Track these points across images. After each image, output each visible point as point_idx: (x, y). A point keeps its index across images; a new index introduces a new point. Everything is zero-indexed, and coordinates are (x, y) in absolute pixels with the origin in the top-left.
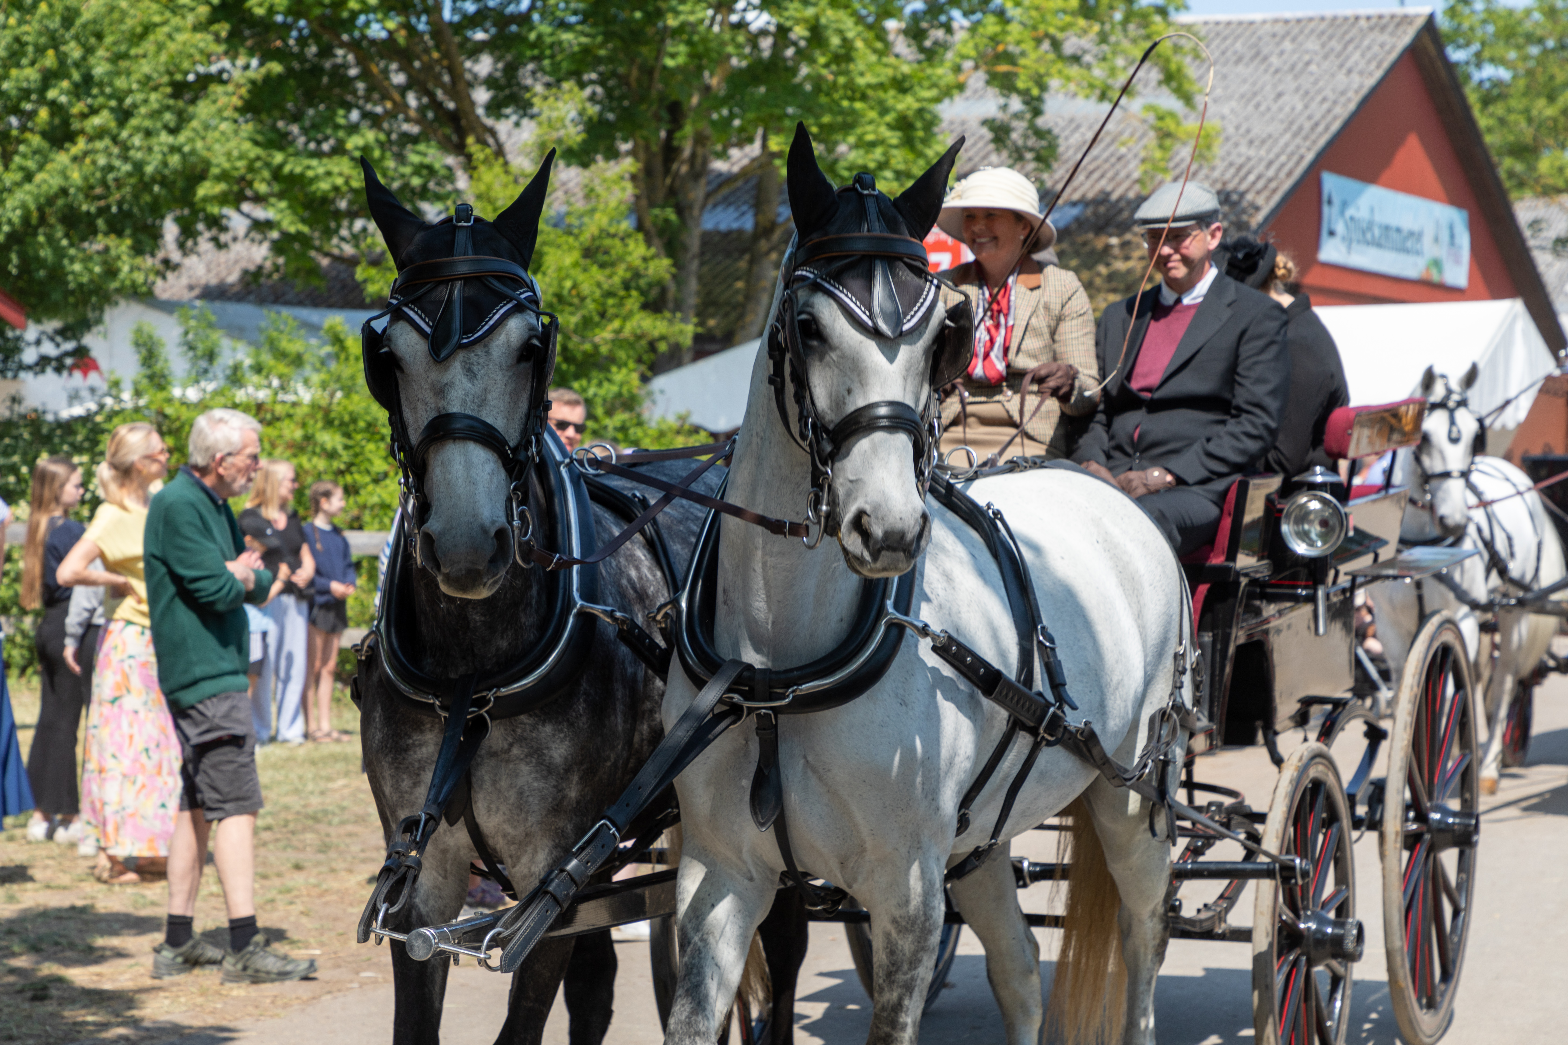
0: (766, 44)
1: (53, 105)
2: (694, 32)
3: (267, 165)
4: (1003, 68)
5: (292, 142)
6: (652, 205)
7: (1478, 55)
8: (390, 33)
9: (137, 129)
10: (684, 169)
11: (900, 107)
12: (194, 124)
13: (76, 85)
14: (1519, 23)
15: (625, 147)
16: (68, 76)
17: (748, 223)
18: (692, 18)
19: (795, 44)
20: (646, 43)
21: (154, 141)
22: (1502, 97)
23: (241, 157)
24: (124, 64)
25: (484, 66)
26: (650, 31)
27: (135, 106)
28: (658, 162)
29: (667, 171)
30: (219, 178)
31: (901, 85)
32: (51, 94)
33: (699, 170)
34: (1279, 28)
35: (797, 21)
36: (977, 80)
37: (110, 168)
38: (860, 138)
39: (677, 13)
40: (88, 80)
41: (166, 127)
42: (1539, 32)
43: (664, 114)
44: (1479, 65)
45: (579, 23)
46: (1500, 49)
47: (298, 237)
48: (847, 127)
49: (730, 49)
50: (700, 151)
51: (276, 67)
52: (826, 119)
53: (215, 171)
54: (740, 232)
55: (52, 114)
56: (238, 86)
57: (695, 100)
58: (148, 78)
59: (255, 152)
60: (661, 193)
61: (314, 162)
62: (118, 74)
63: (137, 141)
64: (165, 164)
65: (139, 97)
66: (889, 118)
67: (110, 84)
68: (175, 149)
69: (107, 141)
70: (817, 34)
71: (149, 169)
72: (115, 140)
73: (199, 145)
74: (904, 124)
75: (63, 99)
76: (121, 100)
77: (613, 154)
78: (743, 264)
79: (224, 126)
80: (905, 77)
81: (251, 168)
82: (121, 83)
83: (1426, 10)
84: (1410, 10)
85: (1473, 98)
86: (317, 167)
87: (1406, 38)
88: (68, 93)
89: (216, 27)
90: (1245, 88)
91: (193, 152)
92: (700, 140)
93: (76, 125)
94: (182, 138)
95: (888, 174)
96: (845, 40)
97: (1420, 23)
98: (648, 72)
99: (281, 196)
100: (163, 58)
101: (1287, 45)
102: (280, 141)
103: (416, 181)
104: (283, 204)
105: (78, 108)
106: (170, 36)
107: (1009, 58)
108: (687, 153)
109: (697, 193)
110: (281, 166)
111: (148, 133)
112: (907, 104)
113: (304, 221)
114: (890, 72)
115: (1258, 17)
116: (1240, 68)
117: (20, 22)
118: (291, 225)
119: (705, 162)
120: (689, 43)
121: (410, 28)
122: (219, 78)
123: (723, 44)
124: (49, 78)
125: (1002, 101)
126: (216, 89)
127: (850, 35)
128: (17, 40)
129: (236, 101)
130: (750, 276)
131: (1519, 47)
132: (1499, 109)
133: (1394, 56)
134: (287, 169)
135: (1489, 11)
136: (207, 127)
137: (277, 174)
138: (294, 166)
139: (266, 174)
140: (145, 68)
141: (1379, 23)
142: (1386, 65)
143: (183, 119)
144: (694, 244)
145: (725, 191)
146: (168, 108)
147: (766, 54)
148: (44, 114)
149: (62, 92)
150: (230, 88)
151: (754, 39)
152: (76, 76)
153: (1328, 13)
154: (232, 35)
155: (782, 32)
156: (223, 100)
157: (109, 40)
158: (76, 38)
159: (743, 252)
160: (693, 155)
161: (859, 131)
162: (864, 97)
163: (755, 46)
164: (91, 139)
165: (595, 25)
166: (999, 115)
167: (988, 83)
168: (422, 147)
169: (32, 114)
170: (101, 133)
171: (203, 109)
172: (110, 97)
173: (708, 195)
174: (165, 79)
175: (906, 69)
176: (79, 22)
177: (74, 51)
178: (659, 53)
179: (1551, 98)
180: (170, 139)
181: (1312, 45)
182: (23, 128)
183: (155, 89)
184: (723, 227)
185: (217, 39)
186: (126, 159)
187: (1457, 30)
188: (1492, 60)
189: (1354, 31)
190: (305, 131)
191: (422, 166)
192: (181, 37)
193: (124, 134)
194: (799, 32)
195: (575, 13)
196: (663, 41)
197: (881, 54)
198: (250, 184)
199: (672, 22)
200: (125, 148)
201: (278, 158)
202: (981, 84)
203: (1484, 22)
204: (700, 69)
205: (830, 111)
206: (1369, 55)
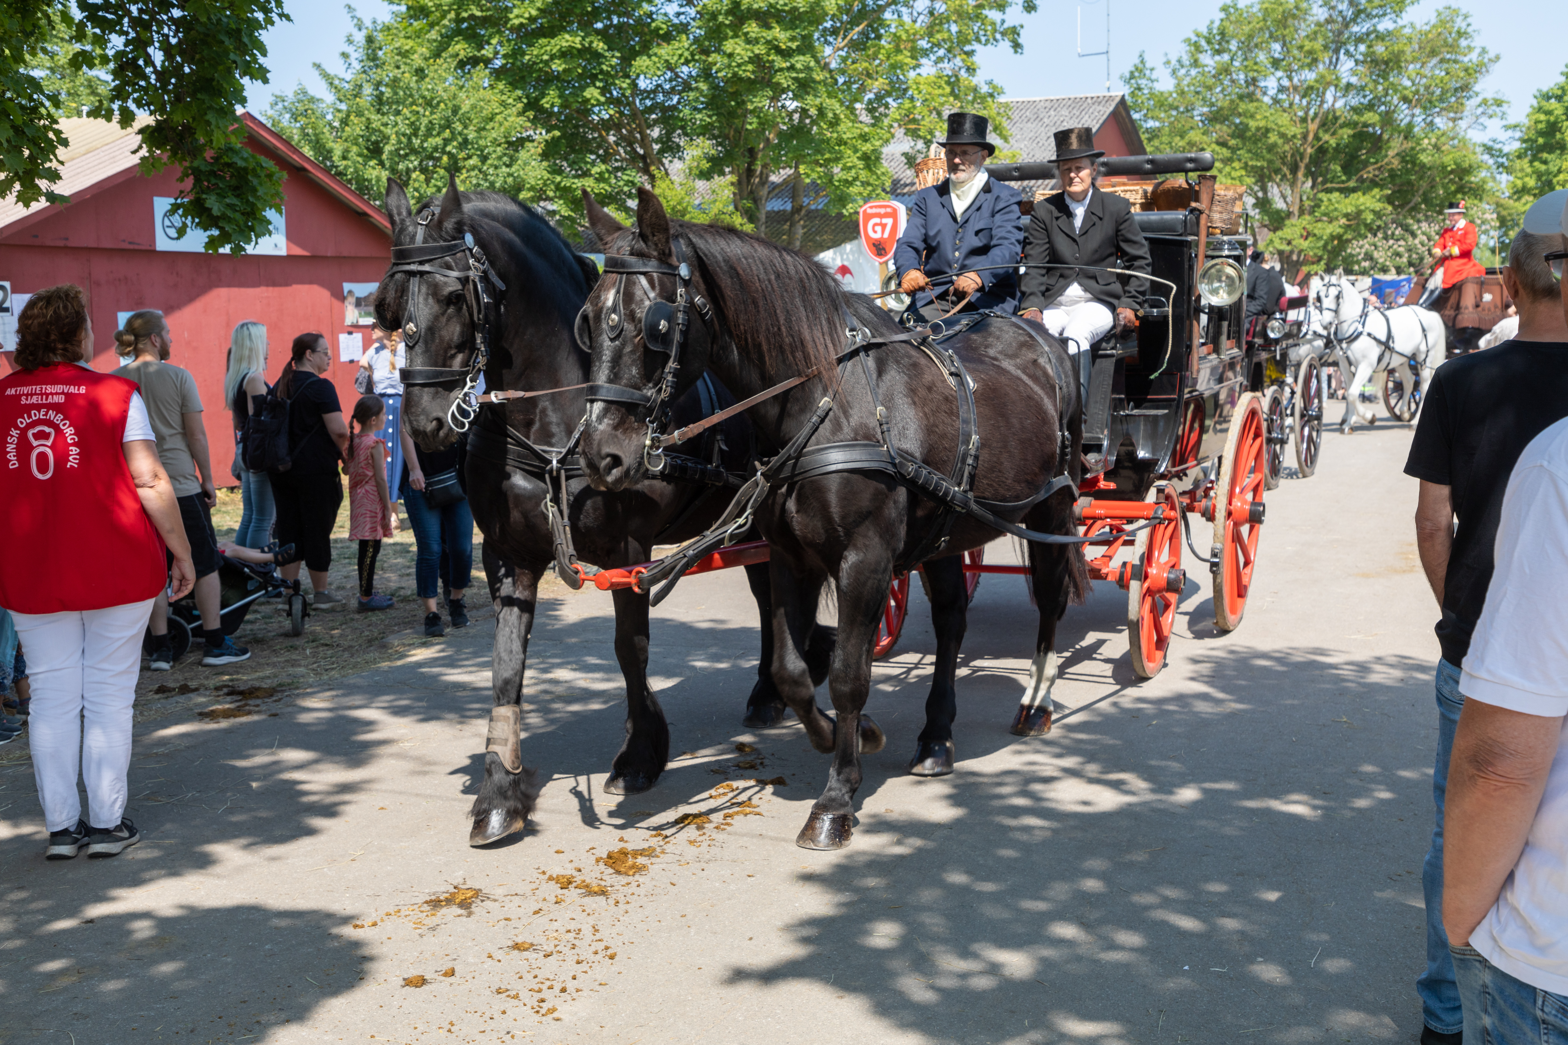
0: (796, 116)
1: (449, 153)
2: (761, 111)
3: (553, 182)
4: (913, 126)
5: (563, 171)
6: (742, 199)
7: (1145, 115)
8: (611, 116)
9: (491, 165)
10: (757, 180)
11: (864, 149)
12: (519, 162)
13: (460, 144)
14: (1166, 99)
15: (727, 170)
16: (456, 139)
17: (789, 207)
18: (760, 105)
19: (811, 117)
20: (738, 117)
21: (499, 171)
22: (1157, 136)
23: (542, 178)
24: (483, 133)
25: (656, 133)
26: (739, 111)
27: (489, 154)
28: (744, 177)
29: (749, 181)
30: (529, 190)
31: (864, 138)
32: (448, 149)
33: (764, 180)
34: (1048, 104)
35: (812, 106)
36: (899, 132)
37: (478, 185)
38: (844, 165)
39: (752, 102)
40: (466, 141)
41: (505, 164)
42: (1176, 104)
43: (747, 154)
44: (1145, 121)
45: (704, 108)
46: (1157, 113)
47: (569, 218)
48: (837, 160)
49: (779, 120)
50: (765, 171)
51: (557, 133)
52: (827, 156)
53: (528, 186)
54: (784, 211)
55: (449, 159)
56: (539, 143)
57: (761, 146)
58: (495, 139)
59: (546, 175)
60: (745, 193)
61: (576, 181)
62: (481, 138)
63: (491, 171)
64: (505, 182)
65: (491, 149)
66: (858, 155)
67: (477, 143)
68: (510, 175)
69: (476, 172)
70: (821, 111)
71: (498, 185)
72: (480, 171)
73: (522, 173)
74: (865, 157)
75: (454, 151)
76: (482, 151)
77: (722, 173)
78: (786, 227)
79: (533, 163)
80: (866, 133)
81: (545, 184)
82: (482, 142)
83: (1121, 94)
84: (1113, 94)
85: (1144, 137)
86: (578, 183)
87: (1111, 108)
88: (456, 147)
89: (527, 114)
90: (1032, 134)
91: (519, 176)
92: (765, 166)
93: (461, 164)
94: (513, 169)
95: (858, 183)
96: (835, 114)
97: (1118, 100)
98: (738, 132)
99: (560, 198)
100: (502, 129)
101: (1052, 112)
102: (559, 171)
103: (626, 189)
104: (561, 202)
105: (462, 155)
106: (505, 119)
107: (914, 121)
108: (758, 172)
109: (764, 192)
110: (559, 183)
111: (496, 167)
112: (867, 147)
113: (572, 210)
114: (859, 131)
115: (1037, 99)
116: (1029, 124)
117: (432, 113)
118: (566, 212)
119: (767, 176)
120: (759, 117)
121: (621, 113)
122: (529, 139)
123: (775, 117)
124: (447, 142)
125: (912, 144)
126: (528, 145)
127: (838, 112)
128: (430, 122)
129: (540, 151)
130: (790, 232)
131: (1166, 111)
132: (1156, 142)
133: (1105, 117)
134: (563, 184)
135: (1151, 94)
136: (525, 164)
137: (558, 187)
138: (566, 183)
139: (553, 187)
140: (494, 134)
141: (1097, 101)
142: (1101, 122)
143: (513, 160)
144: (763, 217)
145: (776, 191)
146: (505, 154)
147: (796, 122)
148: (445, 158)
149: (454, 147)
150: (535, 144)
151: (790, 115)
152: (460, 139)
153: (1072, 96)
154: (535, 117)
155: (804, 112)
156: (533, 151)
157: (475, 121)
158: (459, 120)
159: (786, 221)
160: (761, 173)
161: (843, 161)
162: (845, 144)
163: (791, 119)
164: (468, 171)
165: (712, 109)
166: (910, 151)
167: (905, 134)
168: (628, 172)
169: (439, 159)
170: (473, 168)
171: (523, 155)
172: (477, 149)
173: (769, 192)
174: (503, 140)
175: (867, 129)
176: (461, 112)
177: (458, 127)
178: (744, 123)
179: (1182, 137)
180: (508, 170)
181: (1065, 112)
182: (435, 166)
183: (499, 145)
184: (776, 209)
185: (529, 120)
186: (486, 180)
187: (1135, 103)
188: (1152, 118)
189: (1085, 105)
190: (569, 166)
191: (628, 181)
192: (511, 119)
193: (485, 168)
194: (813, 112)
195: (702, 103)
196: (746, 116)
197: (853, 121)
198: (545, 191)
199: (750, 107)
200: (486, 175)
201: (558, 179)
202: (902, 135)
203: (1149, 99)
204: (764, 130)
205: (830, 152)
206: (1093, 116)
